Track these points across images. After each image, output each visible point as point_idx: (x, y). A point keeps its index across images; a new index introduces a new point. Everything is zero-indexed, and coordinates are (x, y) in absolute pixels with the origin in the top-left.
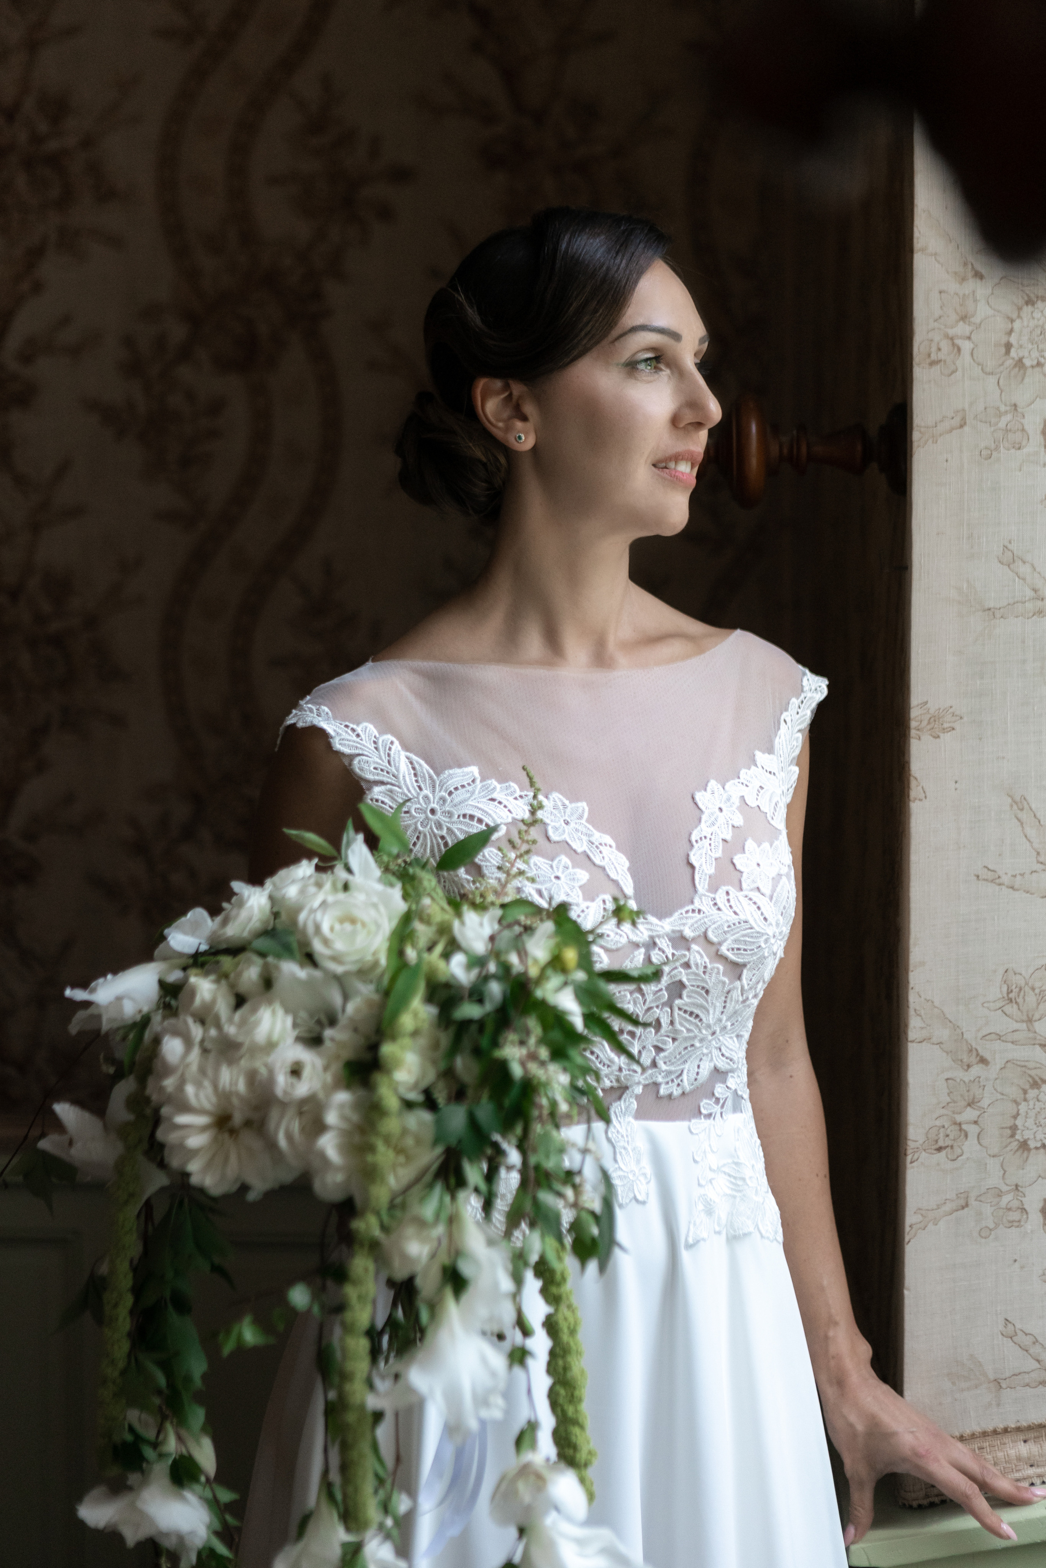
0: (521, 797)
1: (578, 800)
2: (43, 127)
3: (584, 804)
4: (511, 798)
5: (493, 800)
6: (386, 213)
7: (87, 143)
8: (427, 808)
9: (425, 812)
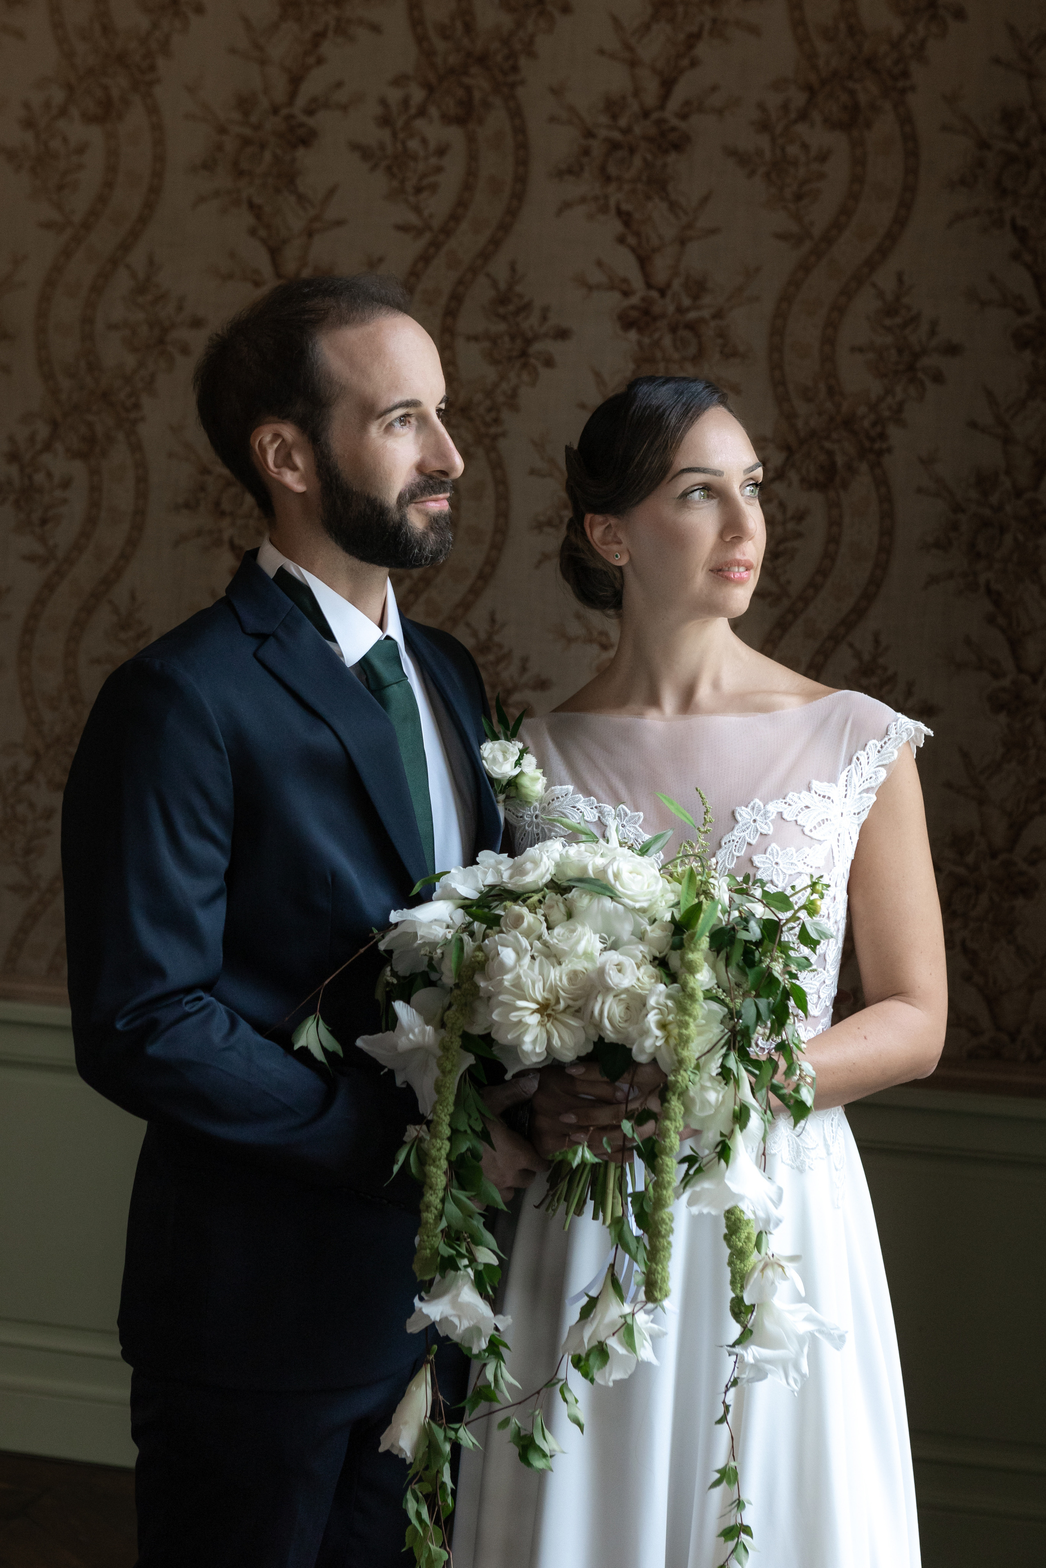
0: (596, 807)
1: (637, 810)
2: (686, 302)
3: (641, 814)
4: (588, 808)
5: (574, 807)
6: (938, 378)
7: (719, 315)
8: (533, 814)
9: (532, 817)
